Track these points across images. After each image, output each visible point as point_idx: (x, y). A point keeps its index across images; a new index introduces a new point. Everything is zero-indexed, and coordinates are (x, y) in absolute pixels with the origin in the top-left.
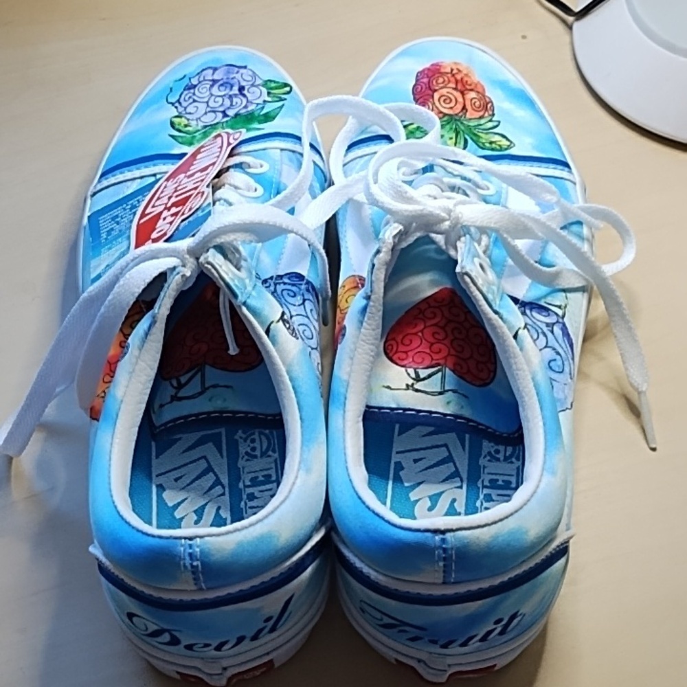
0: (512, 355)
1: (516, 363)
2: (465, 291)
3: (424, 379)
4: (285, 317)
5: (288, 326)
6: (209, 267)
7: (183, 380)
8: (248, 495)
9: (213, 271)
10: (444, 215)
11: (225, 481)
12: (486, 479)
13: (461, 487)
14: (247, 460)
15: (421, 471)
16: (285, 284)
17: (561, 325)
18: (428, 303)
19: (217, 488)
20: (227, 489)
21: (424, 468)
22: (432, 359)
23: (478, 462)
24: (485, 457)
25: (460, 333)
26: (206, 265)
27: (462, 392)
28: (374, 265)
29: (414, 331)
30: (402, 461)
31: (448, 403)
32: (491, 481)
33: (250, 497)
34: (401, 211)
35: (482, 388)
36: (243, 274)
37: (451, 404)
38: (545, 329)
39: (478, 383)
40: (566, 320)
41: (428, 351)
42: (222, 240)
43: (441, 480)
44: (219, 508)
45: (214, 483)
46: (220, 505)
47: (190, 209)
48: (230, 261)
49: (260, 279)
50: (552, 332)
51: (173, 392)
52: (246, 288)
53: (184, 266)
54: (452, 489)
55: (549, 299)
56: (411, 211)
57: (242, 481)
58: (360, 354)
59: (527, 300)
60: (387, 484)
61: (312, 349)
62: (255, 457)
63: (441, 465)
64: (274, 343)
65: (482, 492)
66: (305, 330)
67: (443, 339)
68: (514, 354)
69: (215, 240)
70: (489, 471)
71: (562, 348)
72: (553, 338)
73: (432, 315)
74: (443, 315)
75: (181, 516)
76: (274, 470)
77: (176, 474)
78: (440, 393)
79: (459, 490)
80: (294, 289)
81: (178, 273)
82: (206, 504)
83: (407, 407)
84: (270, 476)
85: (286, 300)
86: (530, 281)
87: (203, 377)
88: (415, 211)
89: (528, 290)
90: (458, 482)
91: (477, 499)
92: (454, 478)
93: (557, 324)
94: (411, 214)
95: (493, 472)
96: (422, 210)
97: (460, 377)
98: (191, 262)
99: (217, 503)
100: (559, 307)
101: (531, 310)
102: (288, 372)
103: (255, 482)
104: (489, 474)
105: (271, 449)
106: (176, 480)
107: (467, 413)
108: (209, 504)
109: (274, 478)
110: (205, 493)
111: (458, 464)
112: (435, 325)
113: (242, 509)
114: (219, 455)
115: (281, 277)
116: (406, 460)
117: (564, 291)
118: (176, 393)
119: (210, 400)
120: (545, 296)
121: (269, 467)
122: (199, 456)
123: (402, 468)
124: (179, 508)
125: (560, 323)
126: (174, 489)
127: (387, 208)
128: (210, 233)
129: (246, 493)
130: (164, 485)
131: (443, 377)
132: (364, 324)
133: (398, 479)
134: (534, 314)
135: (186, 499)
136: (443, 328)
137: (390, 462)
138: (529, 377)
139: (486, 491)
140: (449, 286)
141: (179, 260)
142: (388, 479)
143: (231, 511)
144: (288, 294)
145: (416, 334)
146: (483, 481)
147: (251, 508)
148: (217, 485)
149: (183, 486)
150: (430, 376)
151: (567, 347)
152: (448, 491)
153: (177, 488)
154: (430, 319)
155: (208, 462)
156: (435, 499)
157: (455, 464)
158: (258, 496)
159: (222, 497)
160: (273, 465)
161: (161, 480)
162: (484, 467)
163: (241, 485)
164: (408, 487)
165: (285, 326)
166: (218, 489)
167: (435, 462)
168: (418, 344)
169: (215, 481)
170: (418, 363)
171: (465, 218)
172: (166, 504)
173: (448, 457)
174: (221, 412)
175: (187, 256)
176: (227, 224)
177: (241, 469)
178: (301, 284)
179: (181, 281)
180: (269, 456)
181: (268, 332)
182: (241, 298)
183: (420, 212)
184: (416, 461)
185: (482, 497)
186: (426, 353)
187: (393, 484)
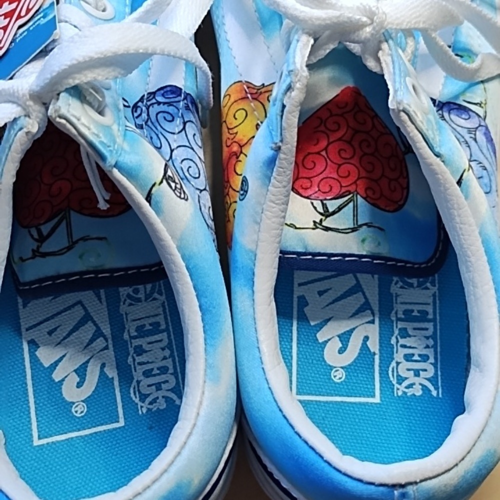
0: (456, 206)
1: (459, 216)
2: (398, 128)
3: (334, 213)
4: (169, 173)
5: (173, 185)
6: (63, 121)
7: (45, 229)
8: (136, 347)
9: (68, 126)
10: (365, 19)
11: (107, 330)
12: (400, 309)
13: (373, 322)
14: (130, 305)
15: (327, 306)
16: (159, 103)
17: (484, 128)
18: (328, 109)
19: (98, 340)
20: (110, 341)
21: (331, 300)
22: (341, 186)
23: (389, 289)
24: (396, 284)
25: (369, 146)
26: (58, 120)
27: (377, 225)
28: (284, 106)
29: (316, 149)
30: (305, 295)
31: (363, 241)
32: (406, 312)
33: (138, 350)
34: (310, 19)
35: (395, 214)
36: (108, 119)
37: (366, 243)
38: (467, 137)
39: (391, 208)
40: (488, 121)
41: (335, 176)
42: (77, 82)
43: (350, 315)
44: (103, 366)
45: (94, 335)
46: (104, 361)
47: (28, 11)
48: (90, 104)
49: (129, 107)
50: (475, 140)
51: (35, 245)
52: (115, 143)
53: (28, 115)
54: (363, 324)
55: (469, 96)
56: (324, 20)
57: (126, 331)
58: (269, 219)
59: (444, 99)
60: (292, 326)
61: (201, 191)
62: (139, 300)
63: (349, 296)
64: (158, 212)
65: (397, 327)
66: (190, 167)
67: (350, 158)
68: (458, 205)
69: (66, 81)
70: (402, 301)
71: (487, 158)
72: (477, 147)
73: (335, 127)
74: (348, 126)
75: (60, 379)
76: (162, 316)
77: (50, 325)
78: (354, 230)
79: (372, 325)
80: (171, 109)
81: (21, 129)
82: (88, 362)
83: (317, 251)
84: (158, 324)
85: (162, 127)
86: (444, 74)
87: (69, 225)
88: (330, 19)
89: (444, 85)
90: (369, 316)
91: (392, 335)
92: (364, 311)
93: (480, 128)
94: (323, 23)
95: (407, 301)
96: (339, 17)
97: (373, 205)
98: (36, 110)
99: (100, 359)
100: (479, 104)
101: (449, 113)
102: (179, 248)
103: (142, 332)
104: (402, 303)
105: (156, 290)
106: (50, 333)
107: (384, 251)
108: (91, 360)
109: (163, 327)
110: (86, 347)
111: (367, 294)
112: (340, 139)
113: (130, 366)
114: (96, 299)
115: (153, 94)
116: (310, 293)
117: (482, 82)
118: (38, 247)
119: (81, 257)
120: (463, 92)
121: (156, 312)
122: (74, 301)
123: (307, 304)
124: (57, 368)
125: (482, 126)
126: (49, 344)
127: (292, 15)
128: (59, 73)
129: (133, 345)
130: (36, 340)
131: (355, 208)
132: (273, 180)
133: (303, 318)
134: (453, 117)
135: (64, 356)
136: (349, 142)
137: (292, 297)
138: (477, 232)
139: (401, 325)
140: (351, 84)
141: (19, 109)
142: (291, 318)
143: (118, 367)
144: (165, 118)
145: (319, 153)
146: (396, 313)
147: (140, 364)
148: (98, 338)
149: (59, 340)
150: (340, 209)
151: (492, 158)
152: (358, 328)
153: (53, 343)
154: (334, 131)
155: (85, 308)
156: (345, 338)
157: (364, 294)
158: (147, 349)
159: (105, 351)
160: (160, 310)
161: (33, 334)
162: (397, 296)
163: (126, 336)
164: (315, 326)
165: (171, 187)
166: (100, 343)
167: (342, 293)
168: (323, 169)
169: (96, 331)
170: (324, 193)
171: (389, 20)
172: (41, 364)
173: (355, 285)
174: (96, 272)
175: (31, 103)
176: (81, 59)
177: (124, 316)
178: (179, 101)
179: (26, 139)
180: (155, 299)
181: (149, 198)
182: (111, 160)
183: (335, 21)
184: (321, 293)
185: (396, 332)
186: (334, 178)
187: (298, 324)
